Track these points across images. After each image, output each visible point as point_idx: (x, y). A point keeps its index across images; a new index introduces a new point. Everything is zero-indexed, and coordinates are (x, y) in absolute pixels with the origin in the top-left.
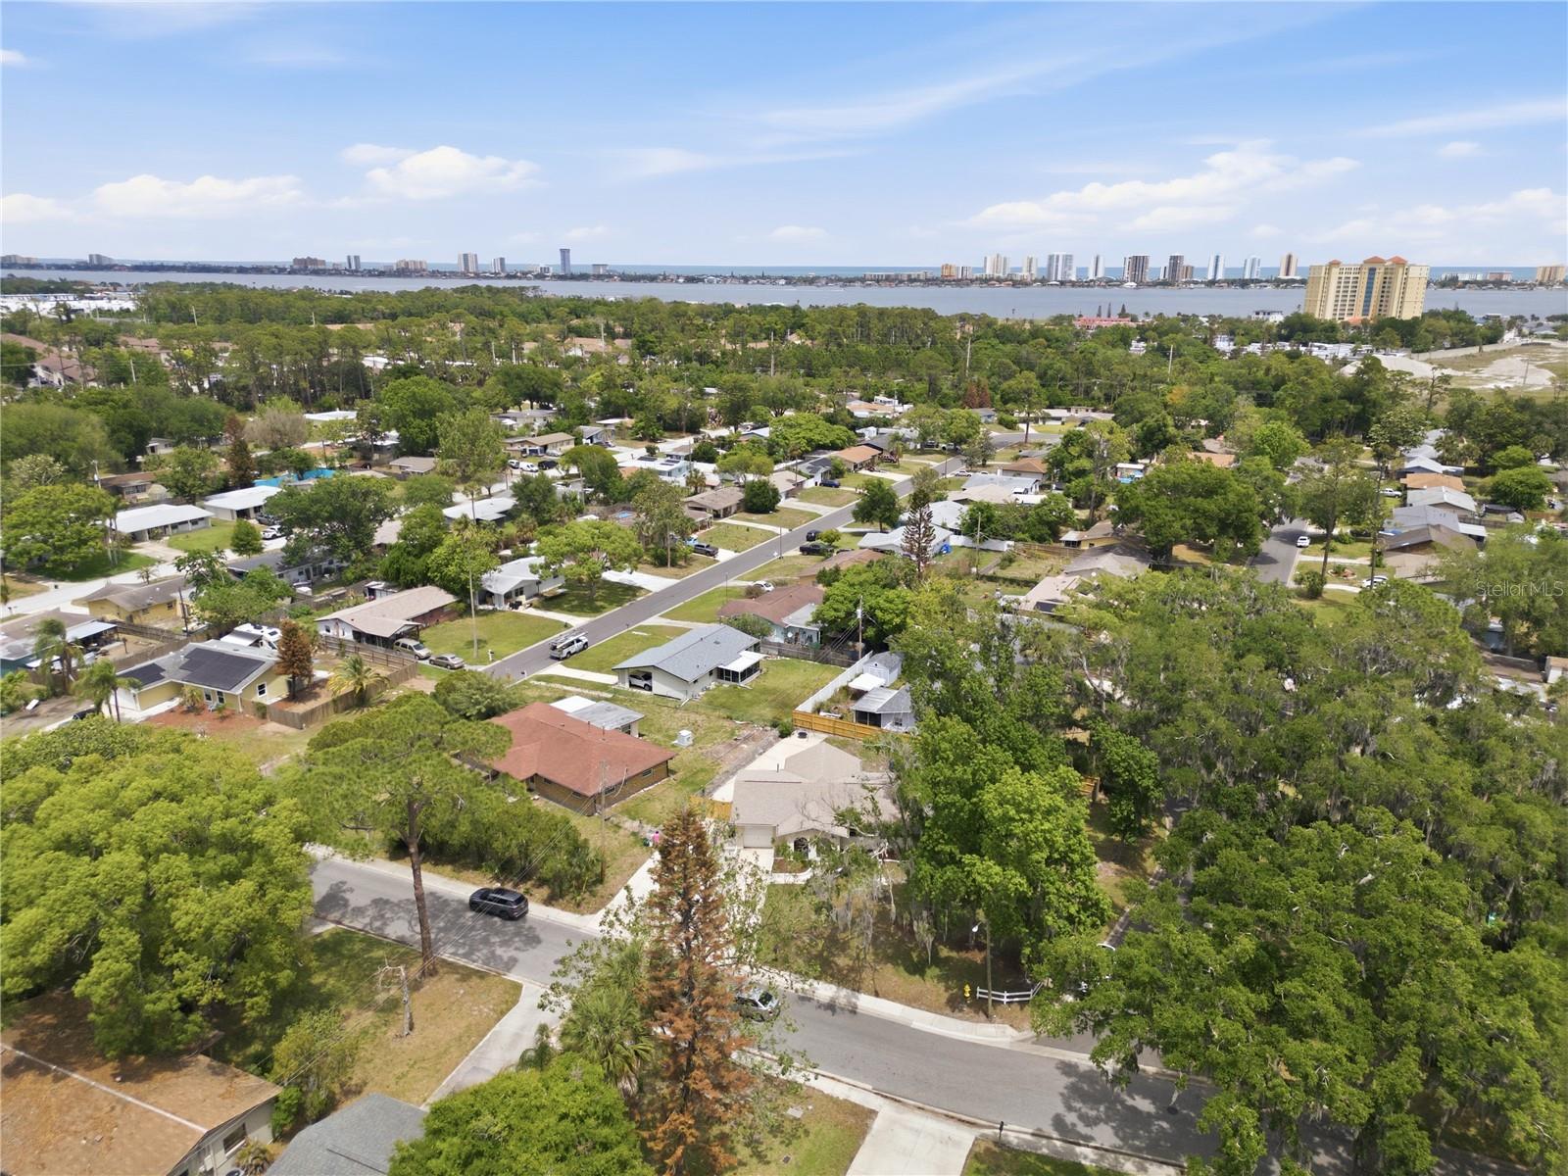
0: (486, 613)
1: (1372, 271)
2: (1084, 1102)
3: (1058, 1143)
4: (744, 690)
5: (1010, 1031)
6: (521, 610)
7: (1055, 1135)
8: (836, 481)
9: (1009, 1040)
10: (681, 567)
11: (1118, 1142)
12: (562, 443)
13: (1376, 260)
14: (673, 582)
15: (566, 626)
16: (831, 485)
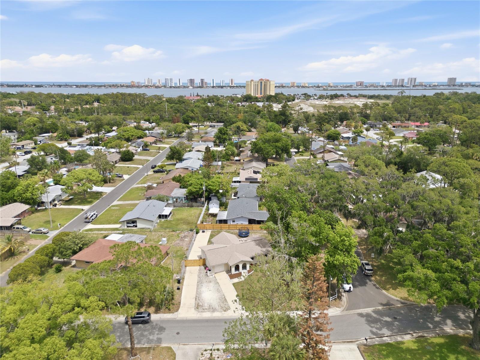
0: (43, 210)
1: (261, 82)
2: (373, 323)
3: (378, 339)
4: (170, 221)
5: (338, 309)
6: (57, 206)
7: (375, 337)
8: (148, 148)
9: (339, 312)
10: (112, 183)
11: (391, 333)
12: (29, 144)
13: (261, 80)
14: (113, 188)
15: (82, 210)
16: (146, 150)
